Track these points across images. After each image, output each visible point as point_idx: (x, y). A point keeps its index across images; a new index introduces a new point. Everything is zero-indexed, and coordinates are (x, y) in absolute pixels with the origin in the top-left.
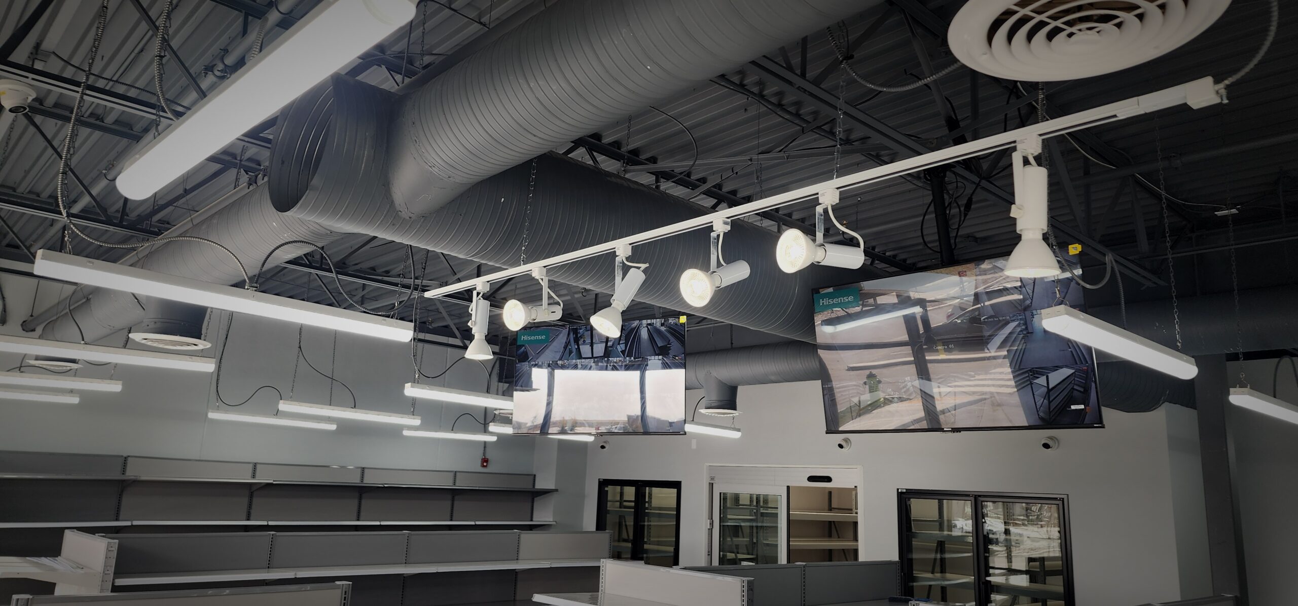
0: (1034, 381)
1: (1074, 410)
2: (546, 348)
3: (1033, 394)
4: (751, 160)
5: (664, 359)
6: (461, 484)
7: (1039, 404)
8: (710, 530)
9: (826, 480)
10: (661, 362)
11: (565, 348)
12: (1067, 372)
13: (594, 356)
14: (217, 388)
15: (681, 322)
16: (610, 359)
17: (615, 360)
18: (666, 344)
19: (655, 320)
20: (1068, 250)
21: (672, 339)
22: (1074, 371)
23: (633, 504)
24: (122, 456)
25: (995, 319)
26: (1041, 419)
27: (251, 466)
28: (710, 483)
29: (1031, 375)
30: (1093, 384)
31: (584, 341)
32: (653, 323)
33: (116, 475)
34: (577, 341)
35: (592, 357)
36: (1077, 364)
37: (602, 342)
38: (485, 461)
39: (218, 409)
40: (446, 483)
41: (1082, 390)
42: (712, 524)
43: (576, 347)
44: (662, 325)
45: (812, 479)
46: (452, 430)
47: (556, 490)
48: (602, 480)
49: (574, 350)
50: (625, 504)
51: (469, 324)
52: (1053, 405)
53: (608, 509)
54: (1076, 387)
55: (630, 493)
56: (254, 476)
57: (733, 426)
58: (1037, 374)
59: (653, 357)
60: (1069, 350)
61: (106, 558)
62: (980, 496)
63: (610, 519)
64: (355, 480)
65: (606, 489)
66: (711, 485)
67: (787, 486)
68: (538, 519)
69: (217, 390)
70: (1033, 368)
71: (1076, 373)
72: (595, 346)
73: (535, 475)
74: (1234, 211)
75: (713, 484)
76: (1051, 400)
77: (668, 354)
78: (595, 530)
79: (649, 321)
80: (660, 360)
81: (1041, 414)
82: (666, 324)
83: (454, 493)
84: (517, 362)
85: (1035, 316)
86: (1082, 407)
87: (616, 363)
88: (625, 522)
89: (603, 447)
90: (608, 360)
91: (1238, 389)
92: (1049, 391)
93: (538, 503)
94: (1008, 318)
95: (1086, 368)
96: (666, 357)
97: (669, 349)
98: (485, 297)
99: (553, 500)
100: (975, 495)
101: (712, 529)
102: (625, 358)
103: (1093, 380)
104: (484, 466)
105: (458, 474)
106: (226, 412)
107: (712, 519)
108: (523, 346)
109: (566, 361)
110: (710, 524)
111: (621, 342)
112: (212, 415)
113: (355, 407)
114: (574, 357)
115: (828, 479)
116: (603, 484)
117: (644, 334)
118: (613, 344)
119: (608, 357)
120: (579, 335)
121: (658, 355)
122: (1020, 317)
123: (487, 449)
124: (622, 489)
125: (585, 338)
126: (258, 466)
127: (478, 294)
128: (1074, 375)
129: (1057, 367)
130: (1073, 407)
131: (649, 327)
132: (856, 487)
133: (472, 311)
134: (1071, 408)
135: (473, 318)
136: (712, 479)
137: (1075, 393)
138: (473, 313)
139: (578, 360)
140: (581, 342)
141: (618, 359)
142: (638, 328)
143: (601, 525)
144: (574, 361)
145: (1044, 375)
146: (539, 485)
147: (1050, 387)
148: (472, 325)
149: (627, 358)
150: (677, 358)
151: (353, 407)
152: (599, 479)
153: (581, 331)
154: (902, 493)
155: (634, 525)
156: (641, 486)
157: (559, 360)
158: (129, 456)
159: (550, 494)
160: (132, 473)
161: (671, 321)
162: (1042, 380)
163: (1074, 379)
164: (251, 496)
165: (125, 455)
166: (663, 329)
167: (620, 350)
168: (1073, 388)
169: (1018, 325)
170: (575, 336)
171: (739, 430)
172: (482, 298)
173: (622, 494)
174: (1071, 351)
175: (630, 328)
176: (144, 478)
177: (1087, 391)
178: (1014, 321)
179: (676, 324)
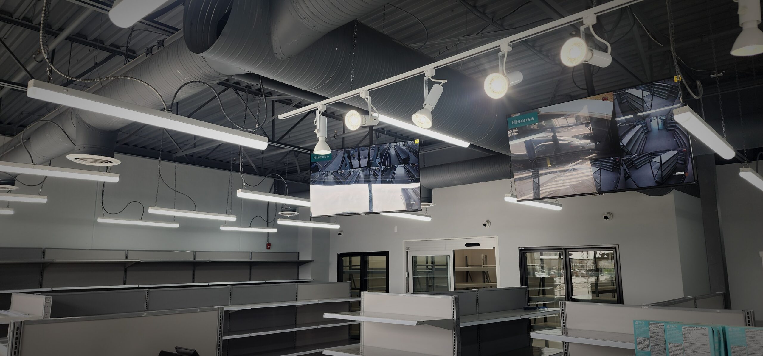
0: (652, 160)
1: (677, 175)
2: (330, 163)
3: (652, 168)
4: (459, 40)
5: (406, 167)
6: (254, 259)
7: (655, 173)
8: (407, 278)
9: (476, 245)
10: (404, 168)
11: (342, 162)
12: (673, 153)
13: (361, 167)
14: (102, 203)
15: (416, 143)
16: (372, 168)
17: (375, 168)
18: (407, 157)
19: (399, 143)
20: (674, 79)
21: (410, 154)
22: (677, 152)
23: (359, 267)
24: (42, 248)
25: (627, 125)
26: (657, 182)
27: (124, 252)
28: (406, 251)
29: (650, 156)
30: (690, 159)
31: (354, 158)
32: (398, 145)
33: (39, 260)
34: (349, 158)
35: (360, 167)
36: (679, 147)
37: (366, 158)
38: (269, 245)
39: (103, 216)
40: (246, 259)
41: (683, 163)
42: (408, 275)
43: (349, 162)
44: (404, 145)
45: (468, 245)
46: (250, 226)
47: (313, 261)
48: (340, 254)
49: (348, 164)
50: (353, 267)
51: (315, 131)
52: (664, 174)
53: (344, 270)
54: (679, 161)
55: (357, 260)
56: (127, 258)
57: (426, 214)
58: (654, 155)
59: (399, 166)
60: (675, 139)
61: (45, 307)
62: (567, 249)
63: (346, 276)
64: (190, 258)
65: (342, 259)
66: (407, 252)
67: (453, 250)
68: (302, 278)
69: (103, 205)
70: (651, 152)
71: (679, 153)
72: (361, 161)
73: (299, 253)
74: (721, 74)
75: (408, 251)
76: (663, 170)
77: (408, 163)
78: (336, 282)
79: (395, 144)
80: (403, 167)
81: (657, 179)
82: (406, 145)
83: (251, 265)
84: (311, 172)
85: (652, 121)
86: (683, 173)
87: (375, 170)
88: (353, 278)
89: (340, 234)
90: (370, 168)
91: (743, 169)
92: (662, 165)
93: (302, 269)
94: (635, 123)
95: (685, 150)
96: (407, 165)
97: (409, 160)
98: (324, 114)
99: (311, 266)
100: (565, 249)
101: (408, 278)
102: (381, 167)
103: (690, 156)
104: (268, 248)
105: (253, 253)
106: (109, 218)
107: (408, 272)
108: (315, 162)
109: (343, 170)
110: (407, 275)
111: (378, 158)
112: (100, 220)
113: (196, 210)
114: (348, 168)
115: (478, 245)
116: (341, 256)
117: (392, 151)
118: (373, 159)
119: (370, 167)
120: (351, 155)
121: (402, 164)
122: (643, 122)
123: (270, 238)
124: (350, 259)
125: (354, 156)
126: (129, 252)
127: (320, 112)
128: (677, 154)
129: (667, 150)
130: (677, 174)
131: (395, 147)
132: (494, 248)
133: (316, 123)
134: (675, 174)
135: (317, 127)
136: (408, 249)
137: (678, 165)
138: (317, 124)
139: (351, 170)
140: (352, 158)
141: (376, 167)
142: (388, 149)
143: (340, 279)
144: (348, 170)
145: (658, 156)
146: (302, 258)
147: (662, 163)
148: (317, 132)
149: (382, 167)
150: (414, 165)
151: (195, 210)
152: (338, 253)
153: (352, 152)
154: (521, 250)
155: (360, 279)
156: (364, 256)
157: (339, 170)
158: (46, 248)
159: (308, 263)
160: (49, 257)
161: (410, 143)
162: (657, 159)
163: (678, 157)
164: (126, 271)
165: (44, 247)
166: (404, 148)
167: (377, 162)
168: (677, 163)
169: (642, 127)
170: (348, 155)
171: (430, 216)
172: (321, 115)
173: (350, 262)
174: (676, 140)
175: (383, 148)
176: (58, 260)
177: (685, 163)
178: (639, 124)
179: (413, 145)
